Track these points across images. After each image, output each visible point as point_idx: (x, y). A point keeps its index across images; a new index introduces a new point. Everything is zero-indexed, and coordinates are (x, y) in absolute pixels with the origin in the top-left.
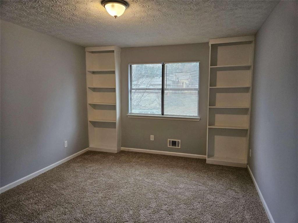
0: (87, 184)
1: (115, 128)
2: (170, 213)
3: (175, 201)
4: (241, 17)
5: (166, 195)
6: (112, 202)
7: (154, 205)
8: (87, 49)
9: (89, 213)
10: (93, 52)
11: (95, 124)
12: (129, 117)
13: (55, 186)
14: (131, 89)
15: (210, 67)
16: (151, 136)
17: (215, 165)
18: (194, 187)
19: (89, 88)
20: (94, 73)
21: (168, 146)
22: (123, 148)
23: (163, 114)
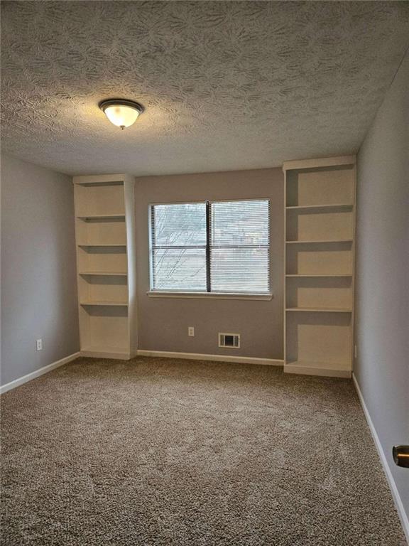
0: (76, 410)
1: (127, 316)
2: (217, 450)
3: (225, 432)
4: (326, 126)
5: (211, 423)
6: (120, 436)
7: (190, 439)
8: (76, 180)
9: (81, 454)
10: (86, 185)
11: (91, 309)
12: (150, 296)
13: (20, 415)
14: (154, 247)
15: (285, 208)
16: (190, 328)
17: (297, 375)
18: (261, 410)
19: (80, 246)
20: (88, 220)
21: (219, 346)
22: (140, 352)
23: (209, 290)
